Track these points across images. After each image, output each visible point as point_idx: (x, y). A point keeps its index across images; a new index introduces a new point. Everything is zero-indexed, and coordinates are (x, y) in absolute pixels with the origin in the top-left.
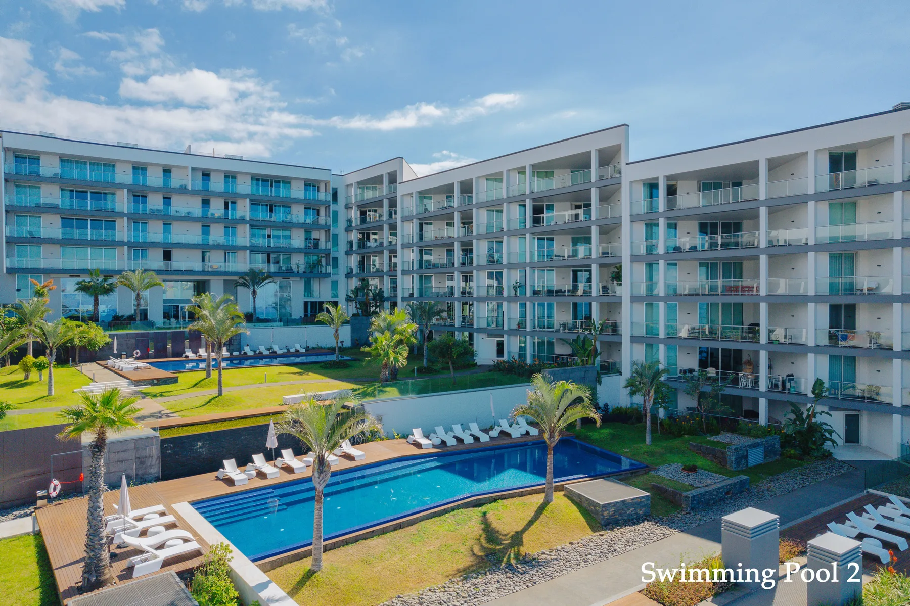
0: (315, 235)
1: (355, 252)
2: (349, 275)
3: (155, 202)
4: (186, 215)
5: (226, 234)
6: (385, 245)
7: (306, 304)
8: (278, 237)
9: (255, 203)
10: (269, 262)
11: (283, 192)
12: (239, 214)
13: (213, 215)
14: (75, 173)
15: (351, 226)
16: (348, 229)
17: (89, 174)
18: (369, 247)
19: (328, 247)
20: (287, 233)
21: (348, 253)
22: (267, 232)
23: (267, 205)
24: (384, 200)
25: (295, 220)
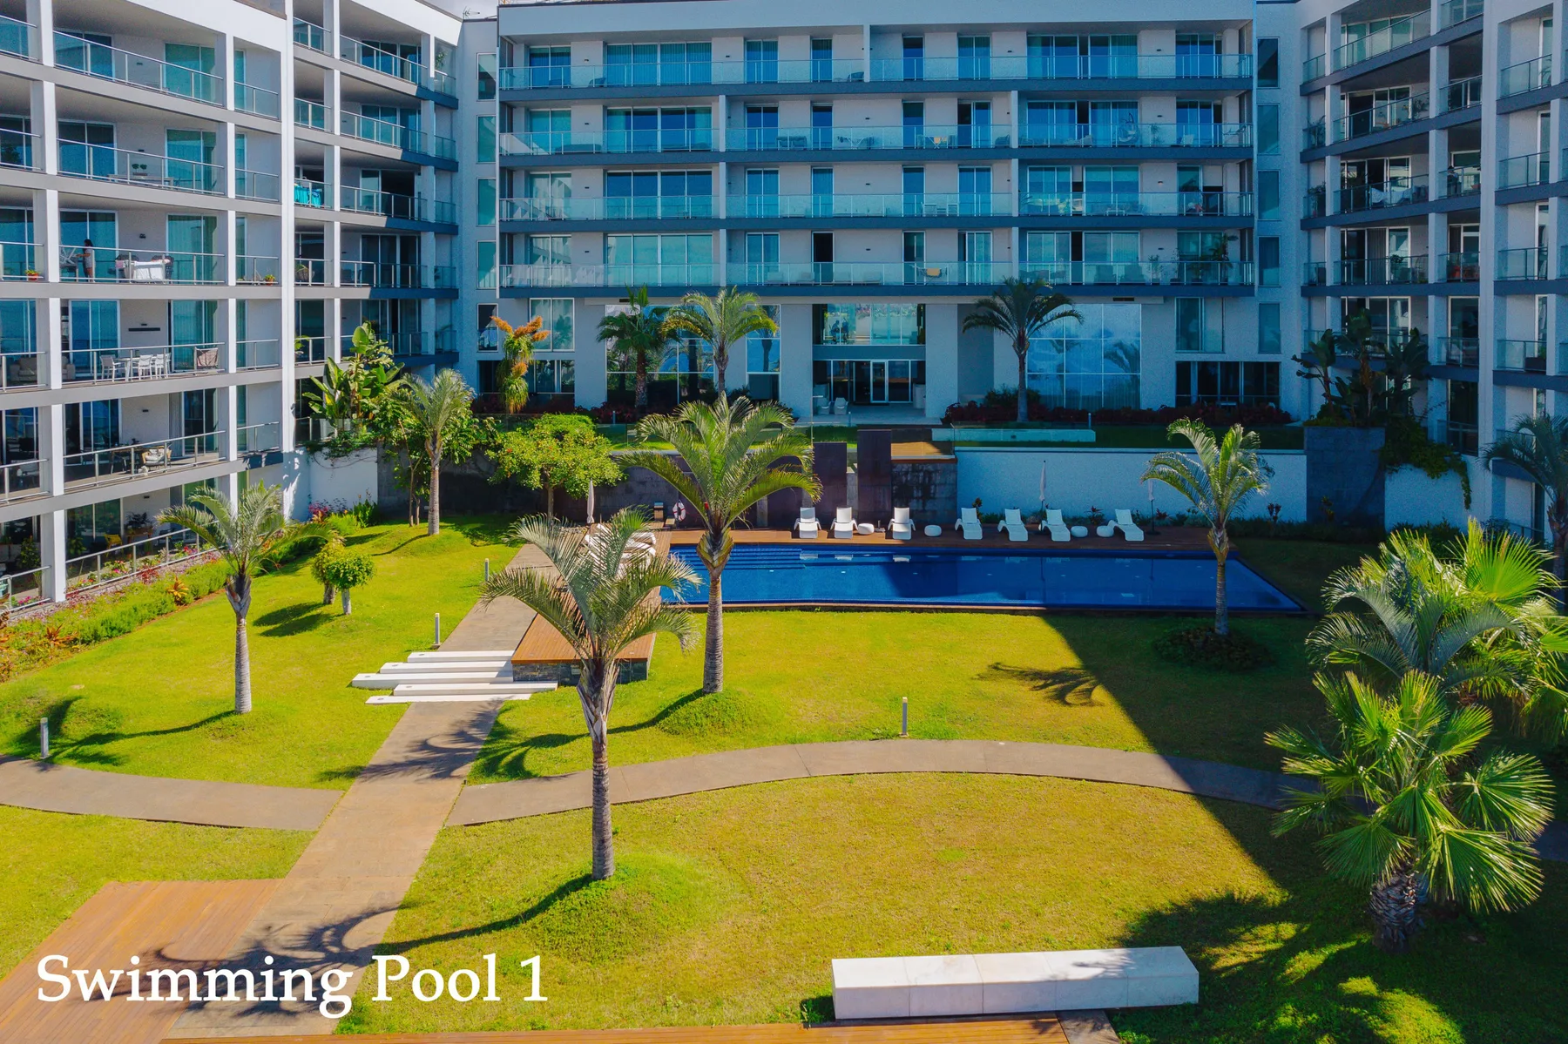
0: (1209, 176)
1: (1334, 221)
2: (1313, 288)
3: (795, 120)
4: (865, 146)
5: (965, 188)
6: (1432, 197)
7: (1183, 369)
8: (1103, 187)
9: (1035, 99)
10: (1077, 256)
11: (1114, 65)
12: (995, 134)
13: (930, 140)
14: (628, 73)
15: (1321, 144)
16: (1312, 154)
17: (658, 71)
18: (1380, 205)
19: (1247, 210)
20: (1124, 176)
21: (1313, 223)
22: (1071, 177)
23: (1072, 106)
24: (1434, 50)
25: (1148, 140)
